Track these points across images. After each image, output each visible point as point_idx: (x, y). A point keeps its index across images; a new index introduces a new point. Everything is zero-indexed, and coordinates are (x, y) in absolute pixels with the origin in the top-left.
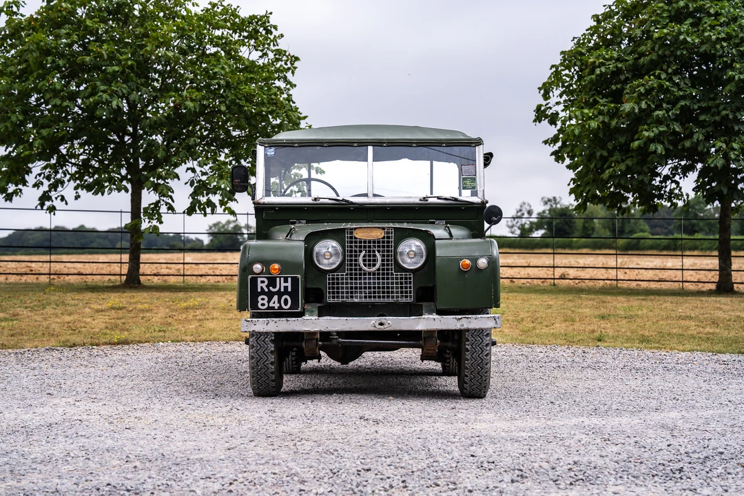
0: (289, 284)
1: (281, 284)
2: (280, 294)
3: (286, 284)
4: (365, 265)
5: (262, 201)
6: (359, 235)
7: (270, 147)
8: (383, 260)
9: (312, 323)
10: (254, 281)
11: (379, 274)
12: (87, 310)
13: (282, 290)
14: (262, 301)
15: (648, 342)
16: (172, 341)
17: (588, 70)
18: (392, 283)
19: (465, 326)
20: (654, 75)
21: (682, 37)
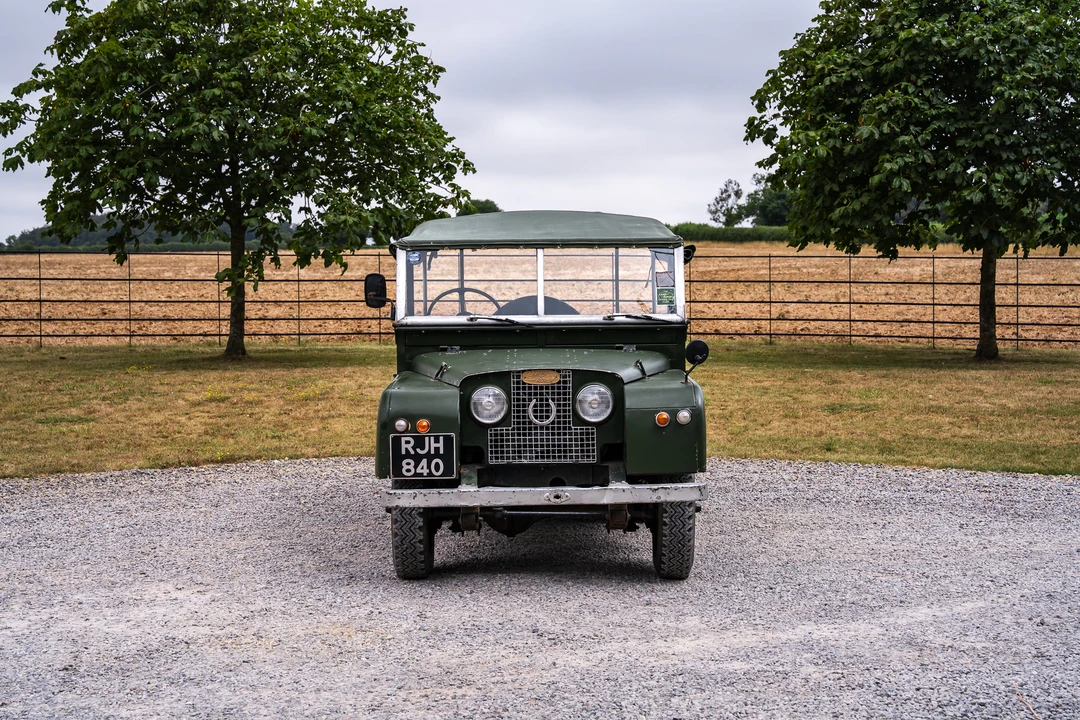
0: (441, 445)
1: (431, 445)
2: (429, 457)
3: (437, 445)
4: (536, 417)
5: (404, 322)
6: (528, 379)
7: (414, 251)
8: (558, 411)
9: (471, 495)
10: (397, 441)
11: (553, 428)
12: (180, 402)
13: (432, 452)
14: (407, 467)
15: (890, 451)
16: (291, 458)
17: (815, 78)
18: (571, 440)
19: (663, 499)
20: (899, 88)
21: (935, 39)
